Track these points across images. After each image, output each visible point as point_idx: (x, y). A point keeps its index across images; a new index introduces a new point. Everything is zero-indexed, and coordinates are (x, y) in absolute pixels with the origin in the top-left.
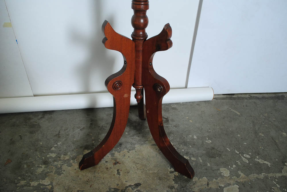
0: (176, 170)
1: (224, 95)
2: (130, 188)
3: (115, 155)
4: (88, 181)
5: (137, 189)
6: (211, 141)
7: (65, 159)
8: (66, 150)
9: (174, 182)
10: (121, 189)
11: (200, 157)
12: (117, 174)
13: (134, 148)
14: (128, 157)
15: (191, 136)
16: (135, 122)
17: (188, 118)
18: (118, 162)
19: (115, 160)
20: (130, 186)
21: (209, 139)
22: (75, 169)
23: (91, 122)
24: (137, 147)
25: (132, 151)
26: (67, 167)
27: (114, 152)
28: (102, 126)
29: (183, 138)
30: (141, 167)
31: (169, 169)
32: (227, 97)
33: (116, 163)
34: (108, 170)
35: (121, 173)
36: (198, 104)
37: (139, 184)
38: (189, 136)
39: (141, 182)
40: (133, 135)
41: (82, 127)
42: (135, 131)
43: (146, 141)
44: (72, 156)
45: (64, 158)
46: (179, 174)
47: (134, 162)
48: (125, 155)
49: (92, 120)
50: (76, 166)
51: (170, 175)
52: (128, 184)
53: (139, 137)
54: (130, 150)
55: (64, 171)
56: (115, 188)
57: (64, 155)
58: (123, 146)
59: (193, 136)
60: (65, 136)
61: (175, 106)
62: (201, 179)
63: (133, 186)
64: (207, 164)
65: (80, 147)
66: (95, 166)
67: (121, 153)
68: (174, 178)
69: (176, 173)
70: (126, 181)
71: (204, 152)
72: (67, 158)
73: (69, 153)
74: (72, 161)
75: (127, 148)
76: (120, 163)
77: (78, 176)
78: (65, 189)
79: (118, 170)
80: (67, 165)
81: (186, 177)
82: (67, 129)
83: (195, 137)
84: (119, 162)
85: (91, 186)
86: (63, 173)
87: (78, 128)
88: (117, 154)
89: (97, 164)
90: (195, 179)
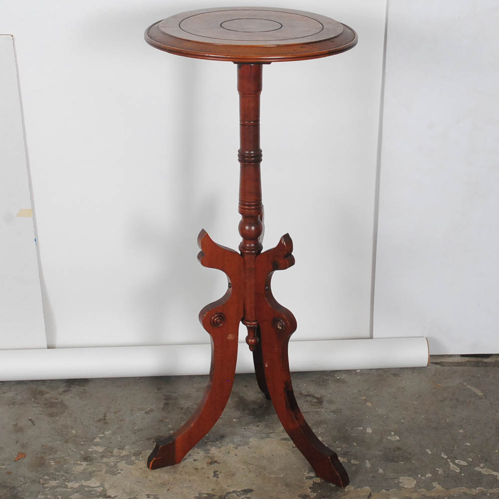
0: (317, 476)
1: (463, 358)
2: (235, 495)
3: (211, 452)
4: (163, 484)
5: (246, 496)
6: (398, 438)
7: (122, 455)
8: (121, 442)
9: (310, 490)
10: (219, 494)
11: (368, 460)
12: (213, 477)
13: (247, 444)
14: (234, 455)
15: (362, 428)
16: (254, 402)
17: (365, 398)
18: (216, 462)
19: (211, 459)
20: (234, 492)
21: (395, 435)
22: (141, 469)
23: (165, 401)
24: (253, 441)
25: (242, 447)
26: (127, 465)
27: (209, 447)
28: (188, 408)
29: (344, 430)
30: (256, 469)
31: (306, 473)
32: (468, 361)
33: (212, 463)
34: (197, 471)
35: (220, 476)
36: (394, 375)
37: (249, 489)
38: (358, 428)
39: (253, 487)
40: (248, 424)
41: (149, 409)
42: (251, 417)
43: (271, 433)
44: (133, 451)
45: (120, 453)
46: (323, 481)
47: (245, 463)
48: (229, 452)
49: (168, 398)
50: (143, 464)
51: (306, 481)
52: (231, 490)
53: (258, 426)
54: (238, 445)
55: (122, 470)
56: (208, 494)
57: (119, 449)
58: (227, 440)
59: (365, 429)
60: (116, 421)
61: (344, 376)
62: (359, 489)
63: (239, 491)
64: (379, 470)
65: (147, 439)
66: (175, 465)
67: (223, 448)
68: (313, 485)
69: (318, 480)
70: (228, 486)
71: (380, 453)
72: (124, 453)
73: (127, 447)
74: (133, 458)
75: (233, 442)
76: (219, 463)
77: (147, 477)
78: (126, 493)
79: (215, 472)
80: (126, 463)
81: (333, 485)
82: (119, 411)
83: (369, 430)
84: (218, 461)
85: (168, 490)
86: (120, 473)
87: (140, 409)
88: (214, 451)
89: (179, 462)
90: (349, 488)
